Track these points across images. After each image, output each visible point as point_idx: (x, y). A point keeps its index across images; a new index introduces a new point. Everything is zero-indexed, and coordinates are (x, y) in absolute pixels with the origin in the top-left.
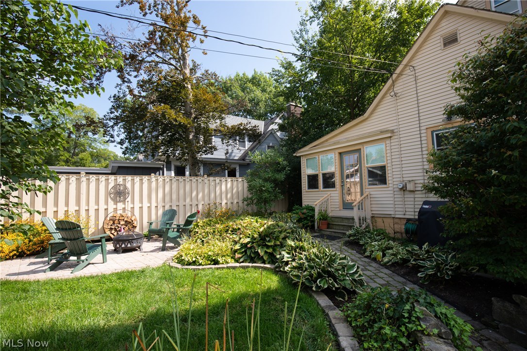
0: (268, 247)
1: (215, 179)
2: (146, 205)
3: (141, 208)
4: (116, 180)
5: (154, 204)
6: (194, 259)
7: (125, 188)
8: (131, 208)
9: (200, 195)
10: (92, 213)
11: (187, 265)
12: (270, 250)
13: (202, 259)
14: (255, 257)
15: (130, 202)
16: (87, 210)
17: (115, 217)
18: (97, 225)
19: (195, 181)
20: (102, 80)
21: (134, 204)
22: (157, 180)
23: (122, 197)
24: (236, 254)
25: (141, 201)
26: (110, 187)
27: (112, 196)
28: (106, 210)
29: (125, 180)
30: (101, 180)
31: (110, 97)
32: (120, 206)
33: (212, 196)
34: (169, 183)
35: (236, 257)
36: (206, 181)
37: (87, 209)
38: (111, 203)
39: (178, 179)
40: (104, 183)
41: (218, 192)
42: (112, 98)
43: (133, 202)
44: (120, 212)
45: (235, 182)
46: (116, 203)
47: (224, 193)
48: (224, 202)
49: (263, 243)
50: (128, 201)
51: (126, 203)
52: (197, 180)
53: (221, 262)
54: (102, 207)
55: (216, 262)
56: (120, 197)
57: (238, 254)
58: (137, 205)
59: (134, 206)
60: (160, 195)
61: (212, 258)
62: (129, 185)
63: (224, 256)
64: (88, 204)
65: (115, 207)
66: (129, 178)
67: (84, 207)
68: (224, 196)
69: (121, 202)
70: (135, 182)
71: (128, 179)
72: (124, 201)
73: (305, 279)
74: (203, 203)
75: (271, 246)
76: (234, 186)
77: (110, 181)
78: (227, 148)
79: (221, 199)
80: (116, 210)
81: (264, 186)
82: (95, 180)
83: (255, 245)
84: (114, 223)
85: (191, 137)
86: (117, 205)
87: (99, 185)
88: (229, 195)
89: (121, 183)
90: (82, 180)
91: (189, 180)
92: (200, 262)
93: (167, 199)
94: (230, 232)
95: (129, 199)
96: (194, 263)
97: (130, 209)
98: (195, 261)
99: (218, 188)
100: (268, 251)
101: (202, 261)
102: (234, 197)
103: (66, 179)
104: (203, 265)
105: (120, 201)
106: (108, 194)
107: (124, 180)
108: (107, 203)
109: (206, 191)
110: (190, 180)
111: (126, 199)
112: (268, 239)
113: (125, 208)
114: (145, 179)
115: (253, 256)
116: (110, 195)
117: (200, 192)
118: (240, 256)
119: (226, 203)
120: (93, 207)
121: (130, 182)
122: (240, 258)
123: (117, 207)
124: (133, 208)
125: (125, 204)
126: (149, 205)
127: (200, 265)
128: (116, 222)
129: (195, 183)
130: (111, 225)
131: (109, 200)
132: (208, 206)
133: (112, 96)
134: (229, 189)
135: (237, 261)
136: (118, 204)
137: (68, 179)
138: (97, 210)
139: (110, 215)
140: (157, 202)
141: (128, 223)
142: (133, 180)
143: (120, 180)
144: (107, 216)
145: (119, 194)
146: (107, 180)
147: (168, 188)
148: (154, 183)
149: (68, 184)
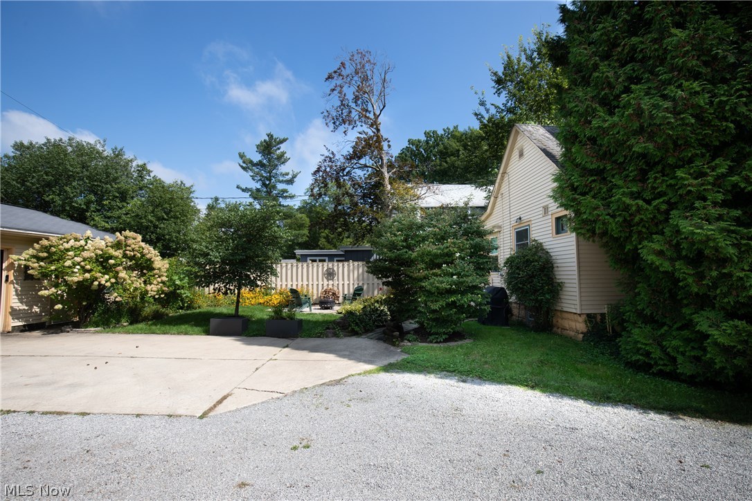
2: (346, 282)
3: (343, 284)
4: (328, 265)
5: (352, 282)
7: (334, 270)
10: (315, 287)
16: (313, 285)
17: (327, 289)
18: (318, 294)
21: (339, 282)
22: (354, 265)
23: (331, 277)
25: (343, 280)
26: (324, 270)
27: (326, 276)
28: (323, 285)
30: (319, 266)
32: (331, 282)
34: (362, 266)
38: (325, 280)
40: (321, 268)
43: (338, 280)
44: (331, 287)
50: (335, 280)
54: (321, 283)
58: (341, 283)
60: (356, 275)
62: (335, 269)
64: (313, 281)
65: (327, 283)
67: (311, 283)
70: (339, 267)
71: (335, 265)
72: (333, 280)
80: (328, 285)
82: (316, 266)
84: (326, 294)
87: (318, 269)
89: (331, 267)
90: (309, 266)
93: (361, 278)
95: (336, 278)
97: (336, 285)
105: (330, 280)
106: (323, 274)
107: (333, 265)
108: (323, 281)
111: (334, 278)
113: (333, 284)
114: (346, 264)
120: (315, 283)
121: (336, 267)
123: (329, 283)
124: (338, 285)
125: (333, 282)
126: (348, 282)
130: (324, 295)
131: (324, 278)
137: (302, 265)
138: (318, 285)
139: (325, 288)
140: (354, 280)
141: (334, 294)
142: (338, 265)
143: (330, 265)
144: (323, 288)
145: (330, 275)
146: (323, 265)
147: (361, 270)
148: (351, 267)
149: (302, 268)
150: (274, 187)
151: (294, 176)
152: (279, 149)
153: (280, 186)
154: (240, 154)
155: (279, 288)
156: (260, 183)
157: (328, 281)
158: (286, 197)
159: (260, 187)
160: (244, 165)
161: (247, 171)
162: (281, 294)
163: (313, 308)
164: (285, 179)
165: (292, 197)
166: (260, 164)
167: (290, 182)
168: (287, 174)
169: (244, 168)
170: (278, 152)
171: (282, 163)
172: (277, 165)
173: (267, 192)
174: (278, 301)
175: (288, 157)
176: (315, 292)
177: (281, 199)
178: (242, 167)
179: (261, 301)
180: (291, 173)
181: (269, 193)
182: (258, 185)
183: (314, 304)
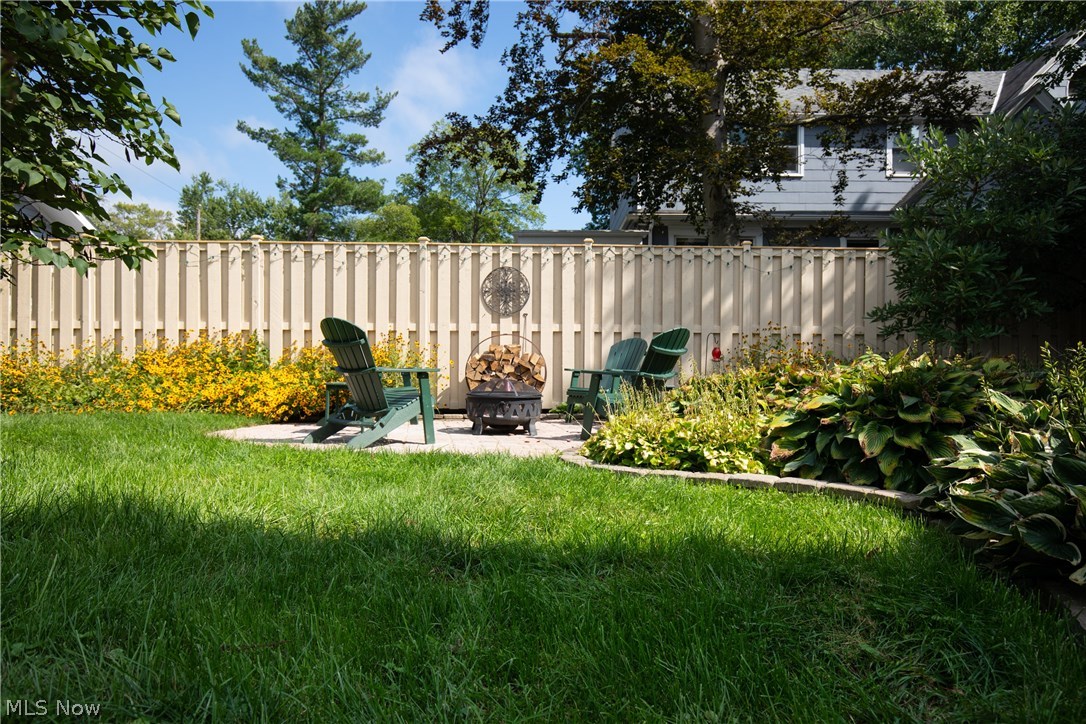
0: (906, 429)
1: (777, 253)
2: (570, 327)
3: (558, 334)
4: (496, 256)
5: (591, 327)
6: (629, 446)
7: (520, 278)
8: (533, 332)
9: (728, 303)
10: (444, 341)
11: (606, 461)
12: (914, 442)
13: (654, 449)
14: (842, 462)
15: (529, 317)
16: (434, 333)
17: (493, 353)
18: (454, 369)
19: (711, 258)
20: (485, 13)
21: (539, 323)
22: (600, 256)
23: (511, 304)
24: (775, 446)
25: (558, 316)
26: (483, 276)
27: (488, 300)
28: (475, 334)
29: (519, 255)
30: (462, 257)
31: (505, 56)
32: (507, 325)
33: (769, 305)
34: (632, 264)
35: (772, 455)
36: (748, 260)
37: (433, 329)
38: (485, 316)
39: (658, 252)
40: (468, 264)
41: (788, 296)
42: (510, 58)
43: (537, 318)
44: (506, 341)
45: (853, 263)
46: (497, 317)
47: (811, 300)
48: (808, 330)
49: (889, 413)
50: (525, 315)
51: (522, 319)
52: (718, 257)
53: (713, 463)
54: (466, 327)
55: (698, 463)
56: (506, 302)
57: (782, 446)
58: (548, 327)
59: (539, 327)
60: (609, 299)
61: (686, 450)
62: (527, 270)
63: (728, 447)
64: (435, 318)
65: (494, 327)
66: (528, 252)
67: (427, 326)
68: (808, 311)
69: (508, 316)
70: (543, 261)
71: (526, 255)
72: (515, 314)
73: (1026, 525)
74: (735, 329)
75: (920, 426)
76: (847, 279)
77: (482, 259)
78: (840, 167)
79: (798, 320)
80: (496, 335)
81: (953, 259)
82: (449, 256)
83: (849, 418)
84: (489, 368)
85: (712, 133)
86: (499, 323)
87: (458, 269)
88: (828, 309)
89: (509, 264)
90: (422, 256)
91: (691, 257)
92: (645, 456)
93: (628, 309)
94: (778, 387)
95: (528, 309)
96: (628, 457)
97: (529, 336)
98: (633, 450)
99: (787, 284)
100: (905, 443)
101: (652, 453)
102: (848, 316)
103: (391, 253)
104: (653, 468)
105: (506, 314)
106: (479, 293)
107: (517, 256)
108: (476, 318)
109: (748, 289)
110: (696, 257)
111: (520, 308)
112: (908, 401)
113: (518, 332)
114: (568, 255)
115: (835, 455)
116: (483, 295)
117: (727, 294)
118: (787, 452)
119: (817, 336)
120: (446, 326)
121: (530, 263)
122: (786, 460)
123: (499, 327)
124: (537, 334)
125: (518, 323)
126: (578, 328)
127: (646, 465)
128: (494, 366)
129: (712, 266)
130: (484, 373)
131: (482, 309)
132: (751, 341)
133: (508, 53)
134: (829, 285)
135: (773, 468)
136: (502, 320)
137: (393, 255)
138: (455, 334)
139: (484, 348)
140: (600, 321)
141: (522, 371)
142: (537, 256)
143: (507, 257)
144: (475, 348)
145: (505, 294)
146: (476, 256)
147: (628, 280)
148: (591, 267)
149: (394, 267)
150: (332, 130)
151: (382, 105)
152: (343, 32)
153: (347, 129)
154: (244, 43)
155: (300, 345)
156: (296, 120)
157: (496, 319)
158: (360, 160)
159: (295, 130)
160: (257, 73)
161: (263, 86)
162: (304, 367)
163: (438, 424)
164: (358, 111)
165: (376, 159)
166: (296, 71)
167: (372, 118)
168: (364, 98)
169: (254, 79)
170: (343, 39)
171: (352, 68)
172: (337, 74)
173: (314, 142)
174: (287, 391)
175: (366, 53)
176: (444, 362)
177: (347, 164)
178: (249, 74)
179: (211, 392)
180: (373, 95)
181: (319, 144)
182: (293, 125)
183: (444, 411)
